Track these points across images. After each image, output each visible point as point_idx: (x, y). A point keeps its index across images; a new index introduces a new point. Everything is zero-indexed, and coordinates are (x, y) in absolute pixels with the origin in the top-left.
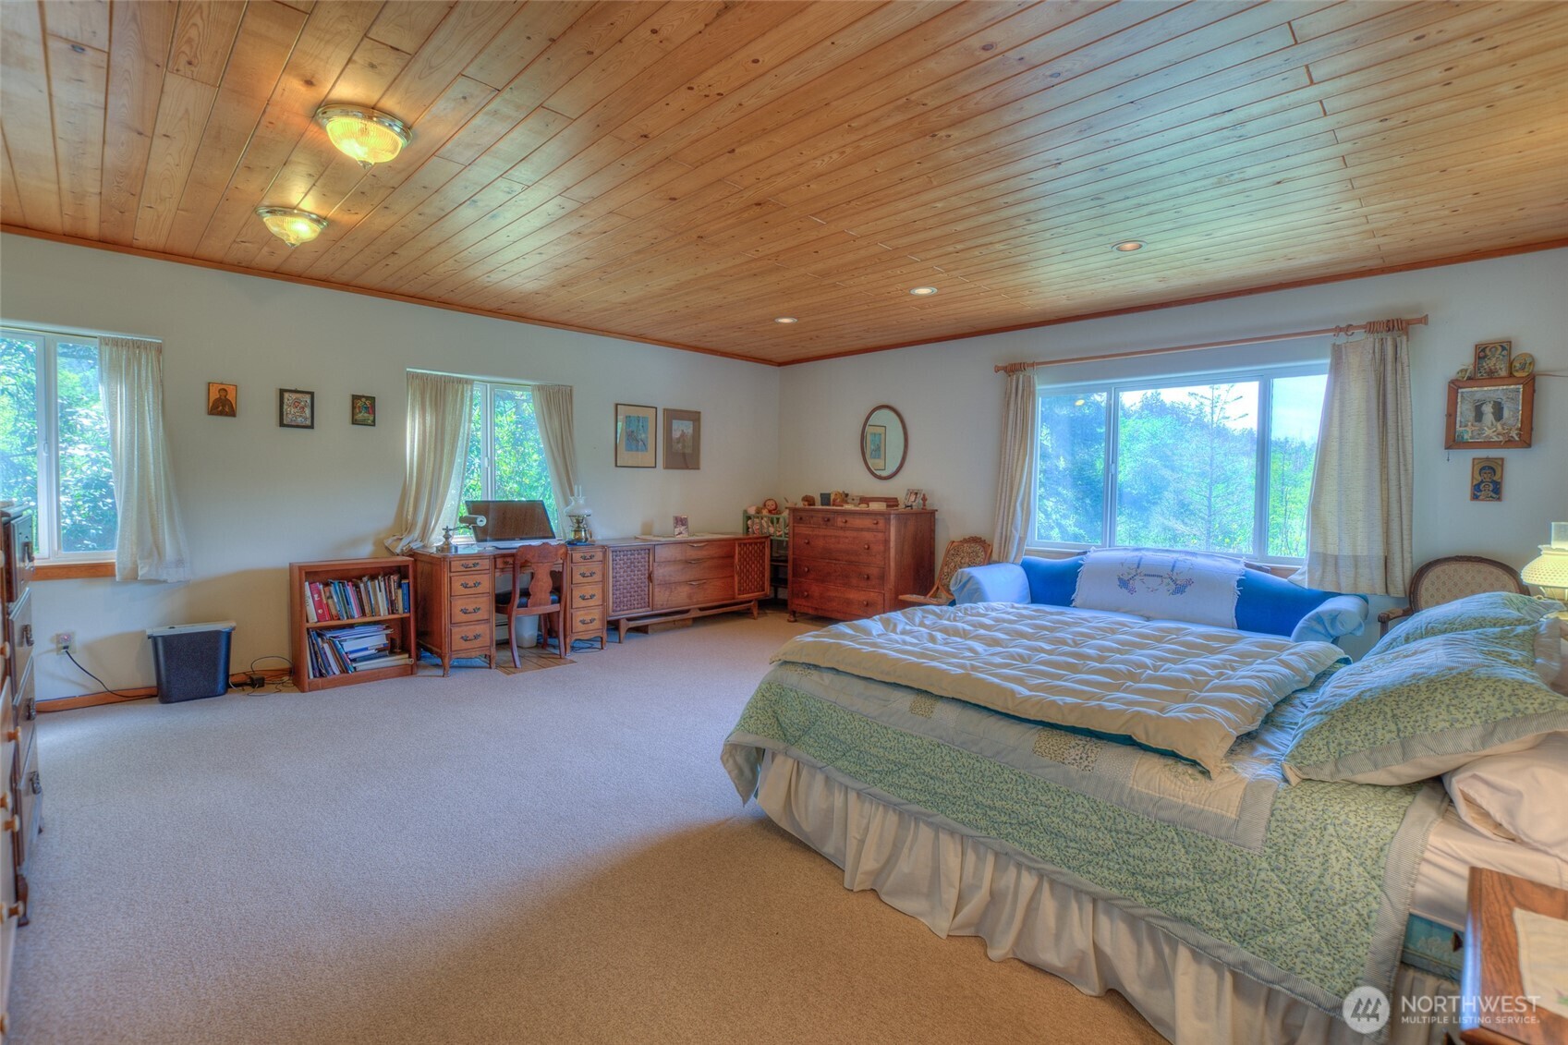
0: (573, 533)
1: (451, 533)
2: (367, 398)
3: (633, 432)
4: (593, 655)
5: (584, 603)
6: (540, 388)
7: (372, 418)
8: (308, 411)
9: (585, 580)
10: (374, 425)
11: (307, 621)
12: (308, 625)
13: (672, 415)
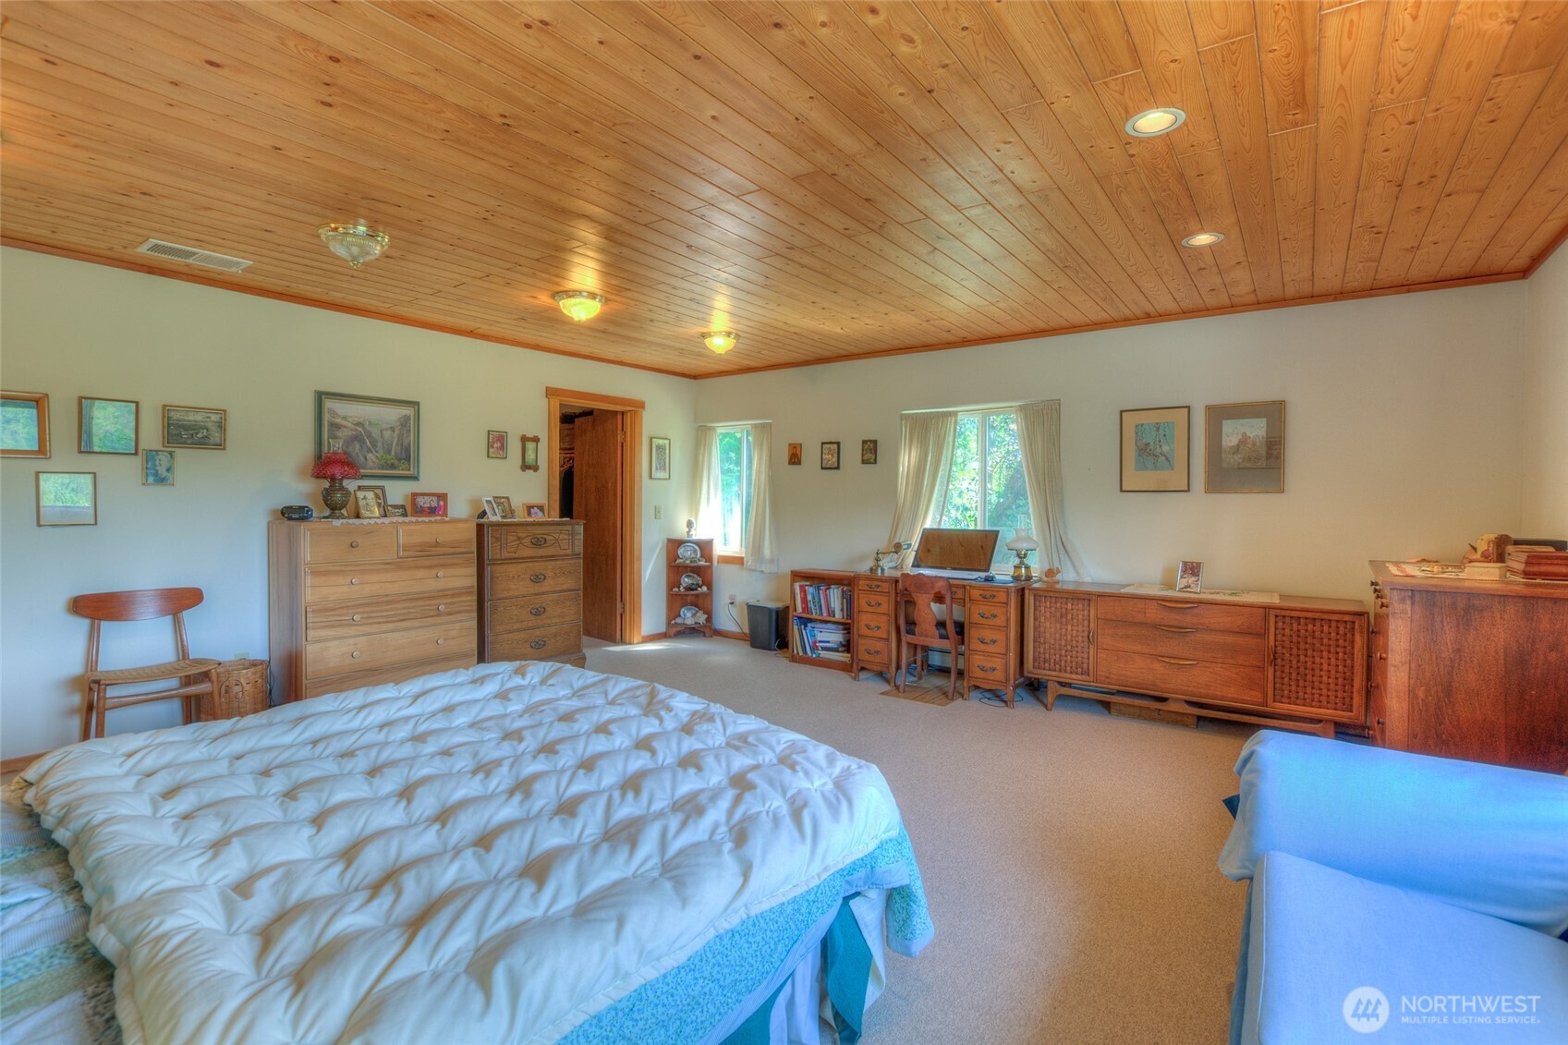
0: (1013, 569)
1: (880, 556)
2: (871, 441)
3: (1148, 444)
4: (992, 710)
5: (982, 647)
6: (1022, 408)
7: (873, 457)
8: (836, 455)
9: (984, 621)
10: (876, 463)
11: (796, 611)
12: (795, 614)
13: (1218, 414)
